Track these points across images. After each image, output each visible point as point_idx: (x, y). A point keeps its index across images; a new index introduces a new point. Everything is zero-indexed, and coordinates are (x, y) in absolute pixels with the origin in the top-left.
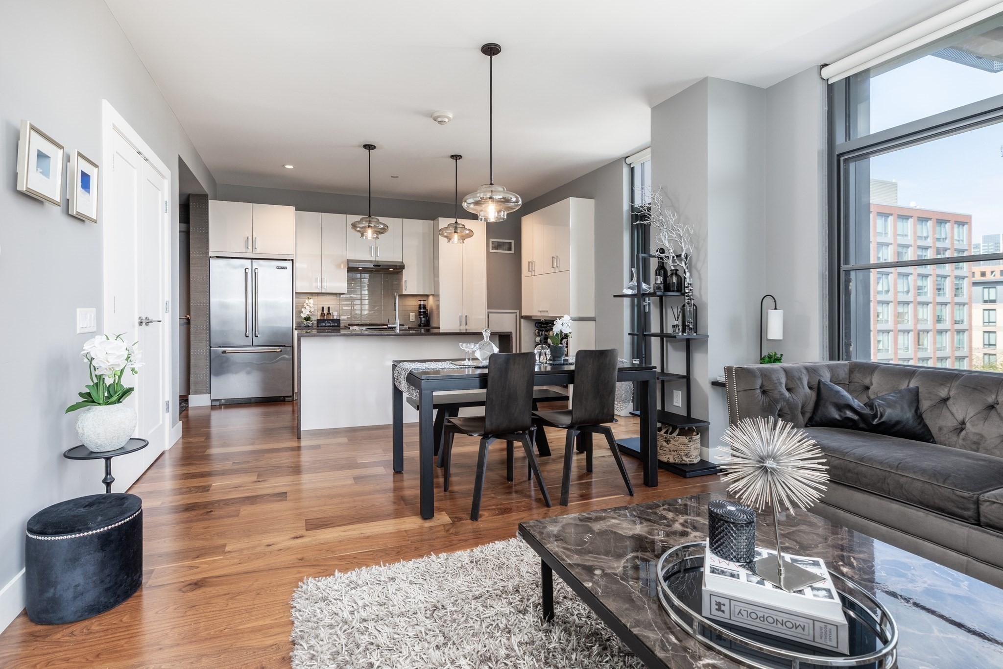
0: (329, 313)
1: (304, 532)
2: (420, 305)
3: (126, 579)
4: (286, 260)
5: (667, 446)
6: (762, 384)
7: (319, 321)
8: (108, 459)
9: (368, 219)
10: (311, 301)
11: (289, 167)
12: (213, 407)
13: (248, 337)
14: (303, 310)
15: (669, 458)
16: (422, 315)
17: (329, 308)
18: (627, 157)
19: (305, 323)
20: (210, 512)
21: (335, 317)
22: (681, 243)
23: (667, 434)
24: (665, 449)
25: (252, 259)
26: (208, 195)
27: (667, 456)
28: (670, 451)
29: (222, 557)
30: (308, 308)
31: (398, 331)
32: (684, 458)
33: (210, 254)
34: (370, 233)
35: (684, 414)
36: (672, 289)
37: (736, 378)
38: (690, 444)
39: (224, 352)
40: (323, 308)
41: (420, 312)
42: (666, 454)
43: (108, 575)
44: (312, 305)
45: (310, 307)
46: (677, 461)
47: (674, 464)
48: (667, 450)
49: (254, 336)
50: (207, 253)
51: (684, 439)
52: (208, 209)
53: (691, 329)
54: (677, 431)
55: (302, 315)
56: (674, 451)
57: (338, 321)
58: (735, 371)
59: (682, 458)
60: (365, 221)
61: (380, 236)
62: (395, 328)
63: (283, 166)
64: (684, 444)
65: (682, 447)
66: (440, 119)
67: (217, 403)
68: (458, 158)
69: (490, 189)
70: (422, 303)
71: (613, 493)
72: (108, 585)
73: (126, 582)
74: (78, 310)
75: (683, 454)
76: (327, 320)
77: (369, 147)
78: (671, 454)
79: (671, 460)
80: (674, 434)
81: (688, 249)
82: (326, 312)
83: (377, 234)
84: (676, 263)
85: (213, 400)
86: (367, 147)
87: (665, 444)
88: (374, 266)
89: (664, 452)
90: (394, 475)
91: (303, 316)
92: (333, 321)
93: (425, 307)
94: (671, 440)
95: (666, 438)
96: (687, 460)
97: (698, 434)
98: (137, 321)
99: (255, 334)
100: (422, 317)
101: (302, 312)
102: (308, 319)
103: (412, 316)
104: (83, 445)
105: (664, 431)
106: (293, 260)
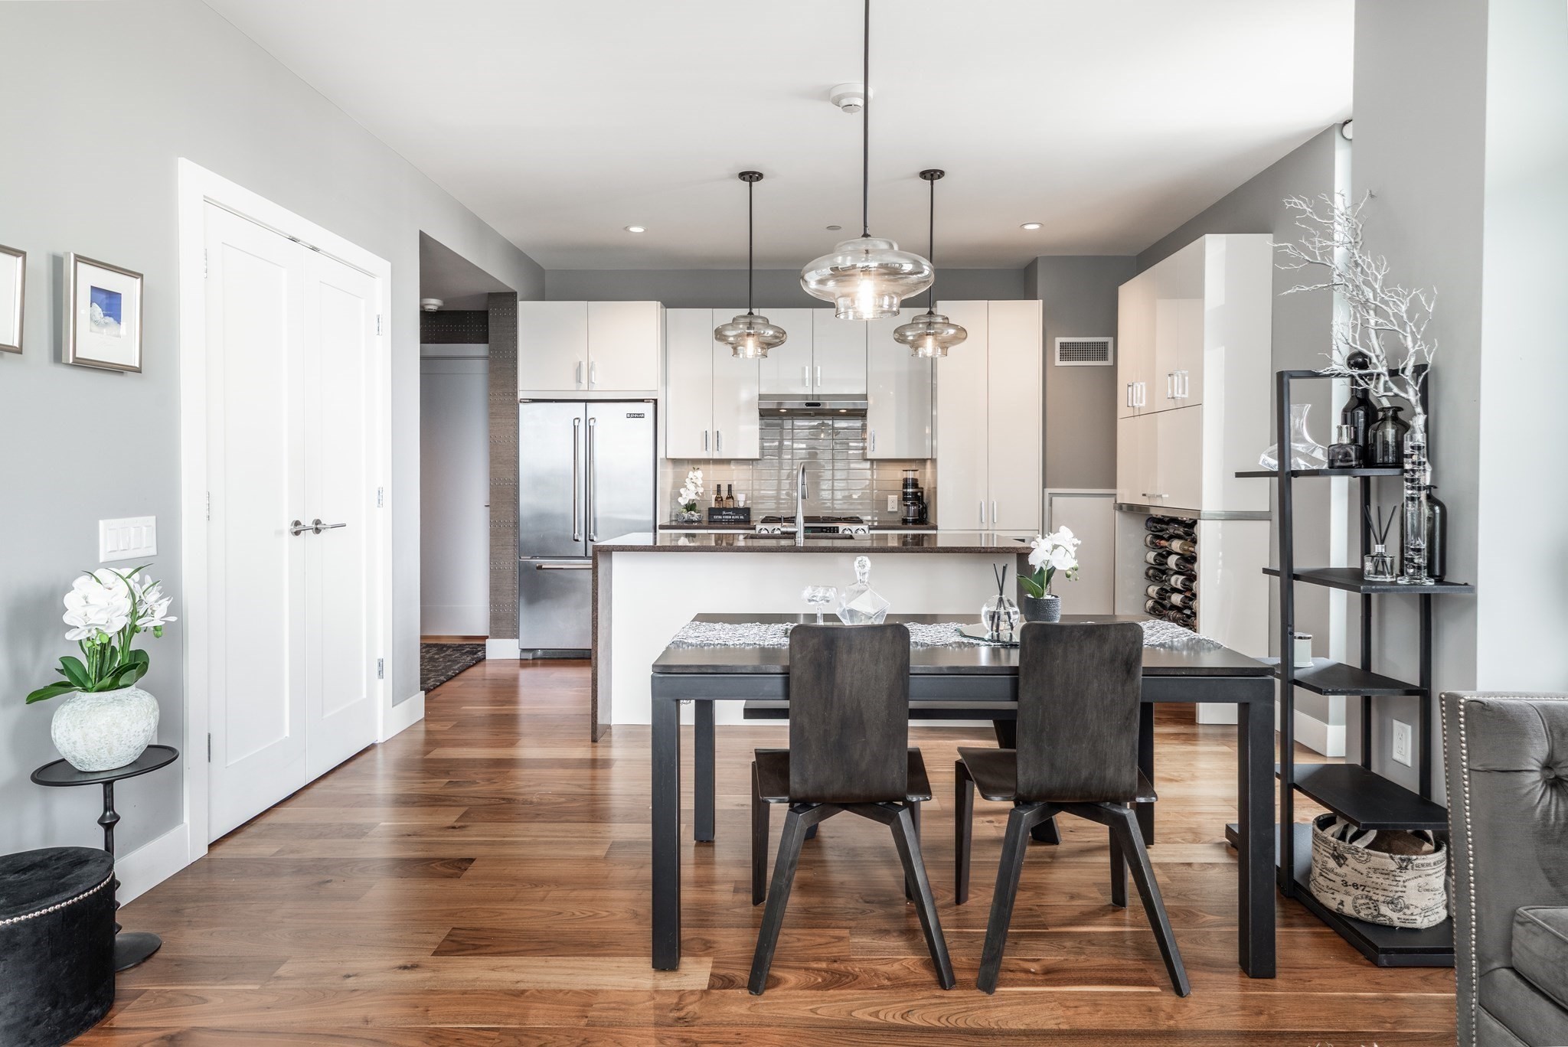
0: (730, 497)
1: (425, 957)
2: (906, 480)
3: (50, 1013)
4: (642, 401)
5: (1339, 870)
6: (1551, 755)
7: (712, 512)
8: (108, 785)
9: (748, 320)
10: (699, 474)
11: (636, 229)
12: (524, 663)
13: (577, 540)
14: (682, 491)
15: (1342, 903)
16: (909, 499)
17: (730, 486)
18: (1346, 123)
19: (686, 515)
20: (328, 882)
21: (741, 505)
22: (1405, 337)
23: (1344, 840)
24: (1331, 876)
25: (587, 401)
26: (516, 293)
27: (1339, 897)
28: (1346, 884)
29: (256, 987)
30: (691, 486)
31: (800, 541)
32: (1385, 910)
33: (521, 395)
34: (750, 347)
35: (1413, 785)
36: (1379, 460)
37: (1466, 729)
38: (1406, 875)
39: (540, 568)
40: (719, 486)
41: (905, 494)
42: (1334, 891)
43: (11, 1004)
44: (700, 482)
45: (696, 486)
46: (1363, 914)
47: (1357, 920)
48: (1338, 879)
49: (588, 539)
50: (515, 394)
51: (1385, 860)
52: (516, 316)
53: (1419, 568)
54: (1372, 835)
55: (680, 500)
56: (1355, 886)
57: (746, 511)
58: (1465, 710)
59: (1377, 908)
60: (744, 323)
61: (771, 351)
62: (794, 533)
63: (626, 228)
64: (1386, 873)
65: (1380, 880)
66: (845, 102)
67: (530, 656)
68: (936, 176)
69: (863, 247)
70: (910, 475)
71: (1135, 976)
72: (12, 1021)
73: (50, 1018)
74: (101, 523)
75: (1382, 899)
76: (727, 510)
77: (751, 176)
78: (1347, 893)
79: (1348, 909)
80: (1360, 844)
81: (1419, 354)
82: (724, 494)
83: (763, 348)
84: (1391, 390)
85: (524, 650)
86: (747, 177)
87: (1332, 863)
88: (808, 404)
89: (1331, 884)
90: (696, 846)
91: (683, 501)
92: (737, 510)
93: (915, 484)
94: (1348, 856)
95: (1335, 849)
96: (1394, 916)
97: (1438, 849)
98: (287, 526)
99: (590, 536)
100: (909, 503)
101: (681, 495)
102: (690, 507)
103: (893, 503)
104: (64, 760)
105: (1335, 829)
106: (656, 401)
